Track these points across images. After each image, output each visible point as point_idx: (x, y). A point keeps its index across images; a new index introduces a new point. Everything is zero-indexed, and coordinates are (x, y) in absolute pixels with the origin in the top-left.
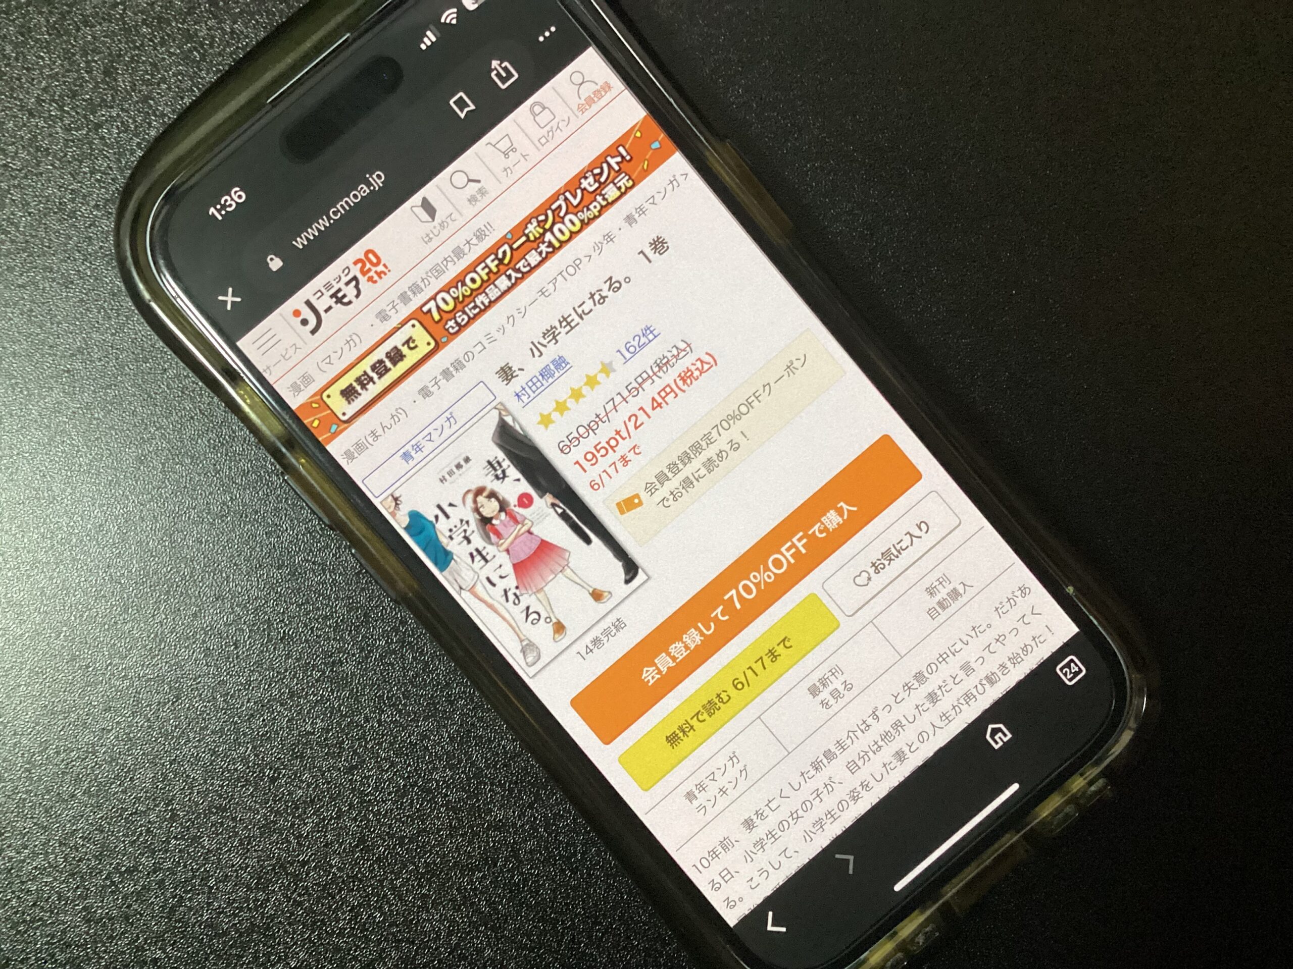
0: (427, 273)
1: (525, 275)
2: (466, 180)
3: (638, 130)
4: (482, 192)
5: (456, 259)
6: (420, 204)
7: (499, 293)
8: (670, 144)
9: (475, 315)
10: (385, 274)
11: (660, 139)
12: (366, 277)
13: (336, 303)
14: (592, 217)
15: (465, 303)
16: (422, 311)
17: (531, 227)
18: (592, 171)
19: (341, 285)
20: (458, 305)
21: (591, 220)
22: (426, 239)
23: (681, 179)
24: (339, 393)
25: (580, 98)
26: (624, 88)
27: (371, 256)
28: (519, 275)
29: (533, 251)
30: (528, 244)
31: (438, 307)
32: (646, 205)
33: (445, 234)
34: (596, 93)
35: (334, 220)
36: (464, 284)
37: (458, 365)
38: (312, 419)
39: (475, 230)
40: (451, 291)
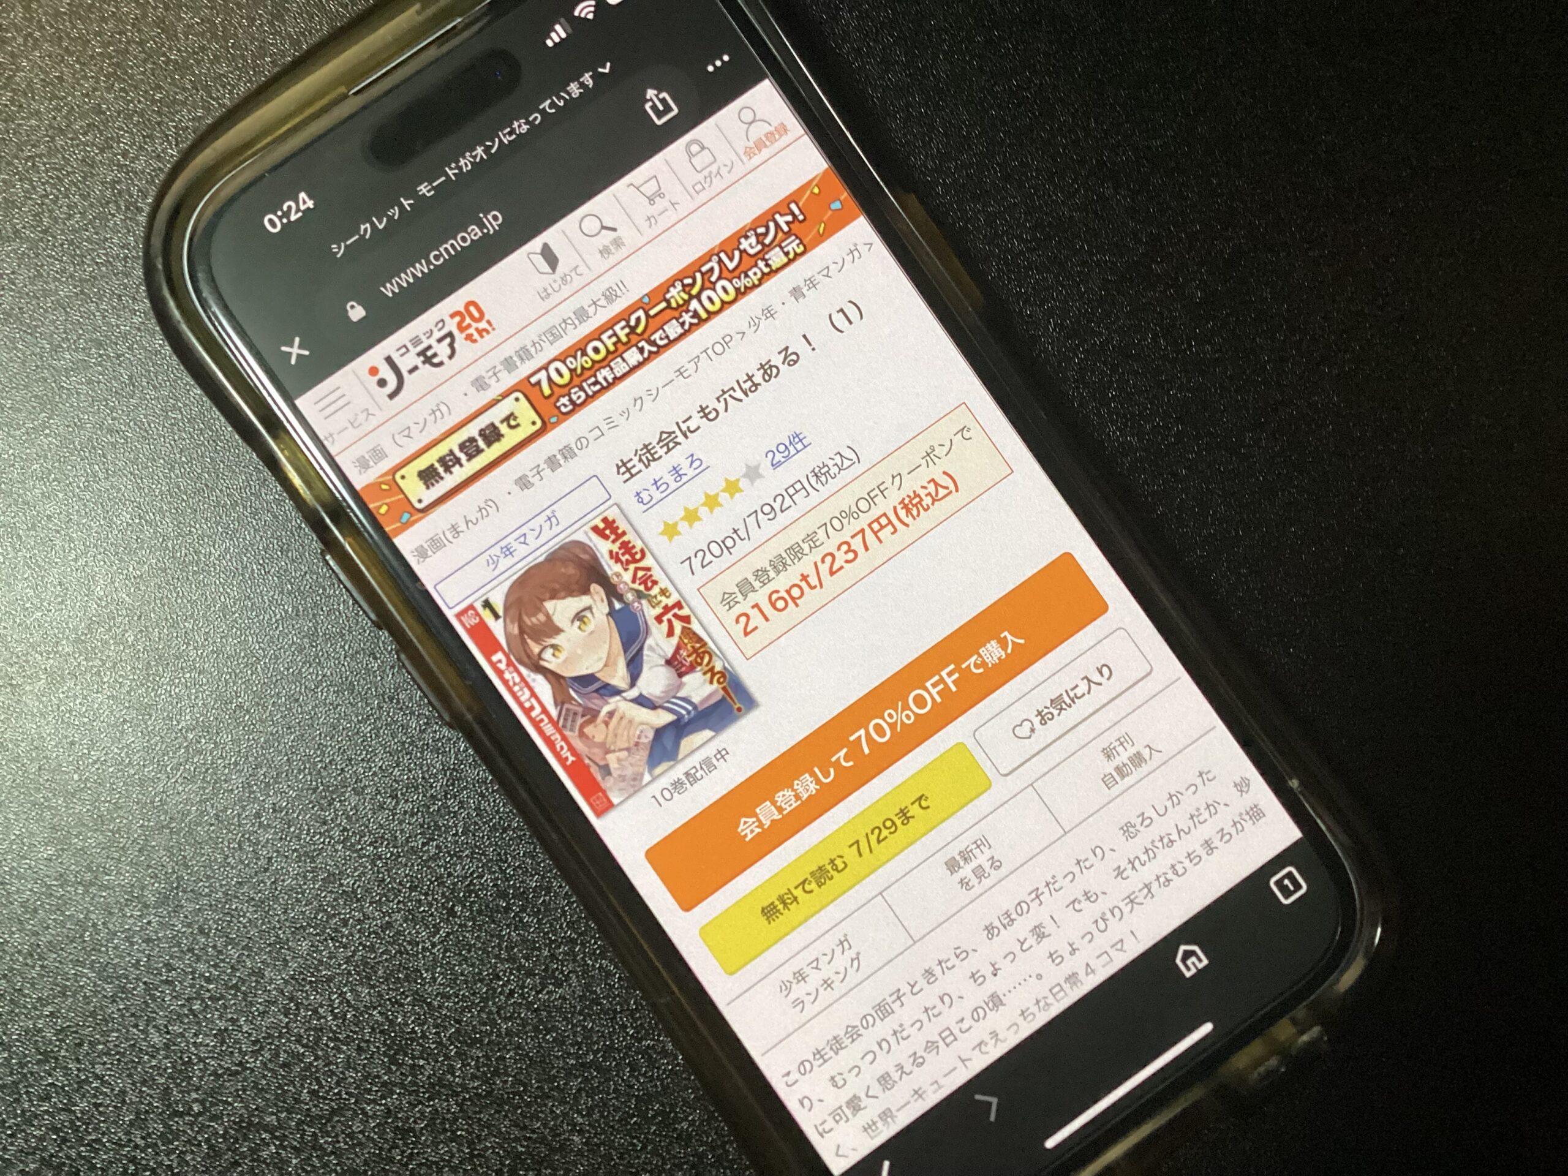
0: (540, 336)
2: (599, 226)
3: (816, 186)
4: (618, 243)
5: (577, 322)
6: (539, 250)
7: (628, 369)
8: (853, 205)
9: (595, 393)
10: (488, 332)
11: (842, 198)
12: (464, 335)
13: (424, 363)
14: (748, 285)
15: (583, 378)
16: (530, 383)
17: (673, 292)
18: (755, 230)
19: (432, 341)
20: (575, 377)
21: (748, 289)
22: (543, 295)
23: (864, 249)
24: (416, 474)
25: (748, 140)
26: (803, 132)
27: (472, 309)
28: (654, 349)
29: (674, 321)
30: (668, 311)
31: (550, 379)
32: (819, 278)
33: (566, 291)
34: (766, 135)
36: (584, 353)
37: (568, 453)
38: (380, 503)
39: (603, 289)
40: (568, 362)
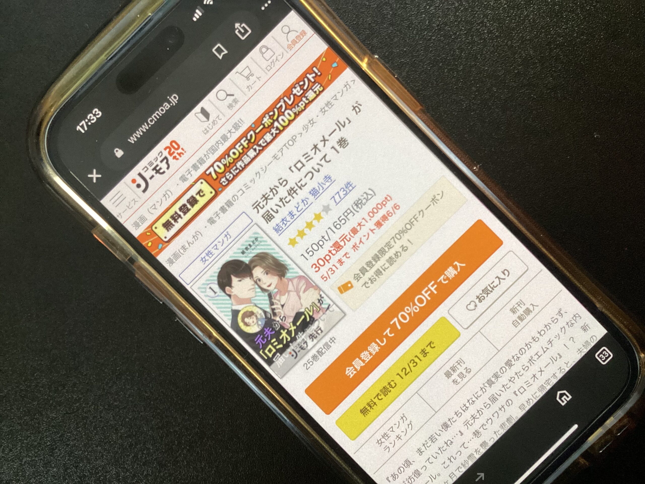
0: (207, 151)
1: (264, 148)
2: (226, 96)
3: (324, 57)
4: (236, 101)
5: (223, 142)
6: (199, 111)
7: (250, 160)
8: (343, 63)
9: (237, 174)
10: (183, 154)
11: (337, 61)
12: (172, 157)
13: (156, 173)
14: (300, 110)
15: (231, 167)
16: (206, 174)
17: (265, 120)
18: (298, 83)
20: (226, 168)
21: (300, 112)
22: (205, 132)
23: (351, 84)
24: (161, 225)
25: (288, 41)
26: (313, 33)
27: (174, 144)
28: (261, 148)
29: (268, 134)
30: (264, 129)
31: (215, 171)
32: (332, 101)
33: (216, 128)
34: (296, 37)
35: (151, 125)
36: (229, 156)
37: (229, 204)
38: (147, 242)
39: (233, 124)
40: (222, 161)
